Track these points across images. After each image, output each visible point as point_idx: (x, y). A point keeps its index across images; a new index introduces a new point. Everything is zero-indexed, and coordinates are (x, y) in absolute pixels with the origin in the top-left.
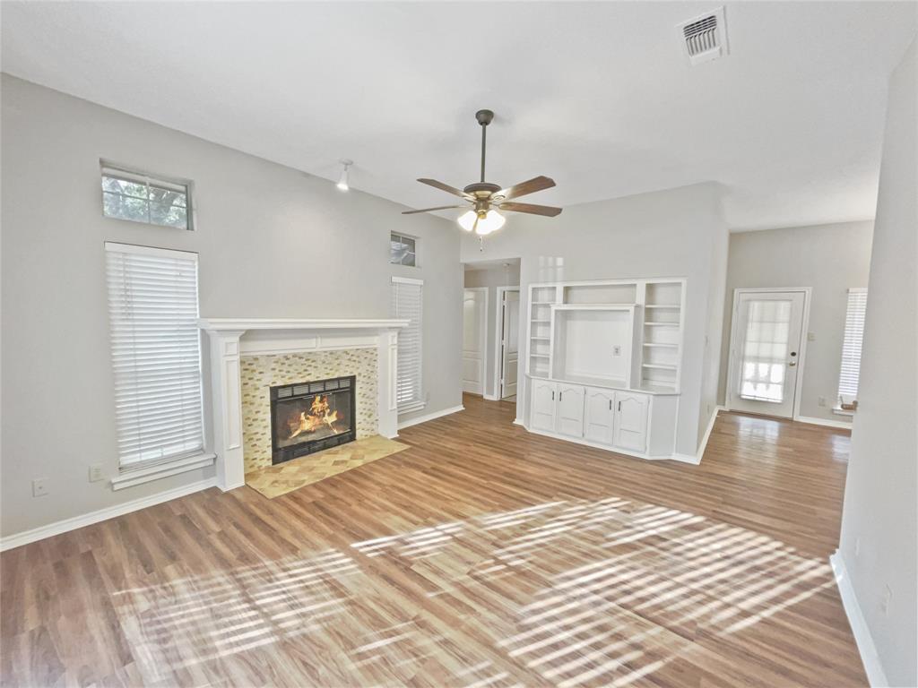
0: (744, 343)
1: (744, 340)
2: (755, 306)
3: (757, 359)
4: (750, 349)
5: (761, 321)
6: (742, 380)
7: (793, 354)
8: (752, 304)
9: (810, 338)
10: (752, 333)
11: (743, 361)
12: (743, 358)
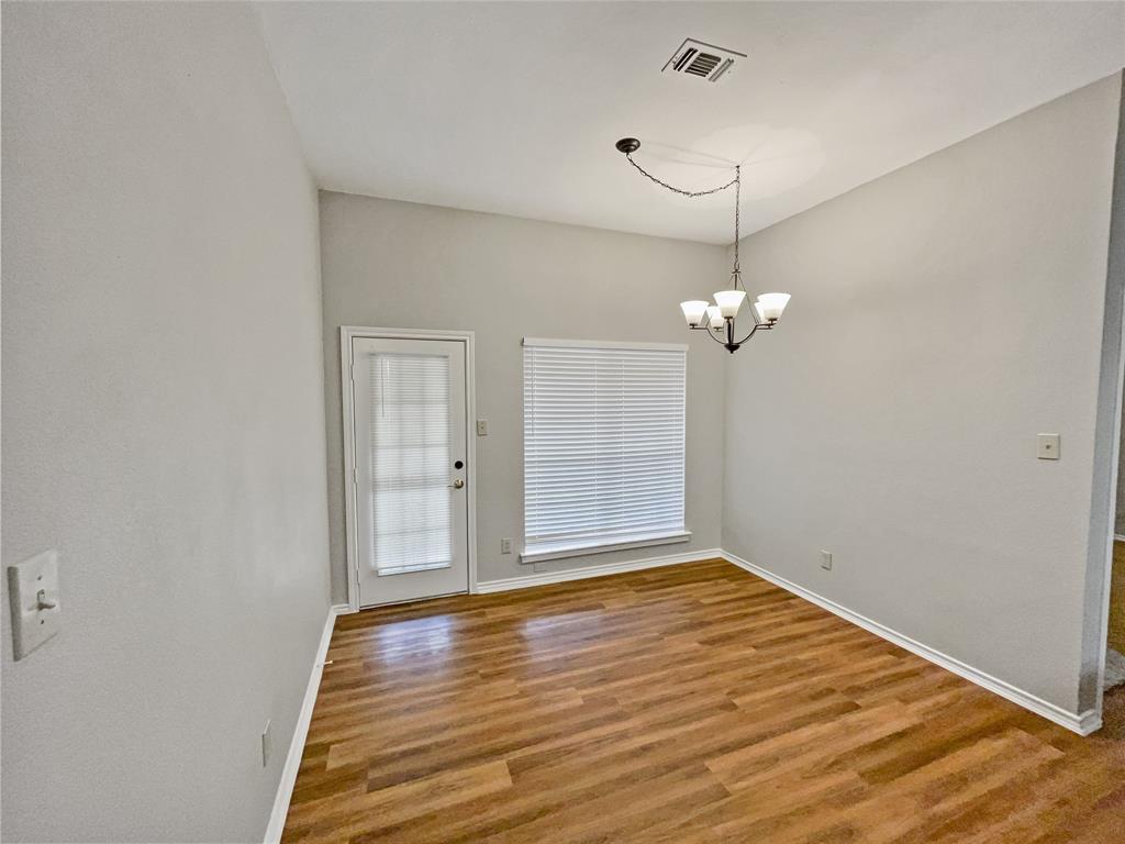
0: (374, 451)
1: (372, 446)
2: (386, 366)
3: (402, 484)
4: (386, 465)
5: (400, 402)
6: (376, 535)
7: (459, 465)
8: (378, 361)
9: (480, 428)
10: (385, 430)
11: (375, 492)
12: (374, 486)
